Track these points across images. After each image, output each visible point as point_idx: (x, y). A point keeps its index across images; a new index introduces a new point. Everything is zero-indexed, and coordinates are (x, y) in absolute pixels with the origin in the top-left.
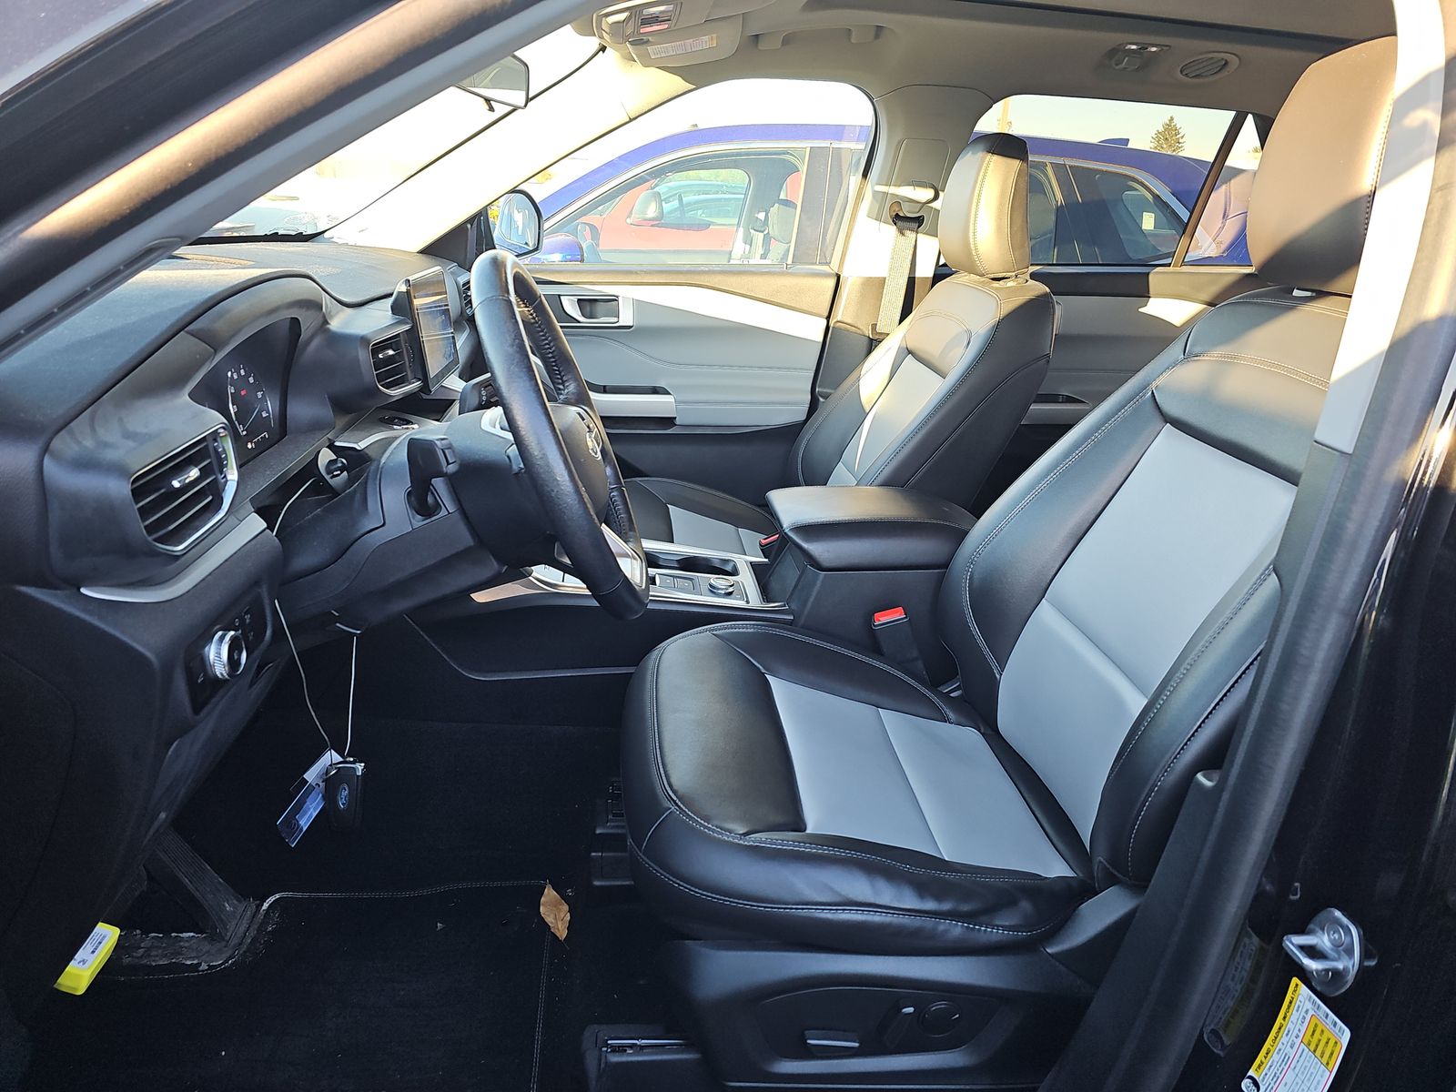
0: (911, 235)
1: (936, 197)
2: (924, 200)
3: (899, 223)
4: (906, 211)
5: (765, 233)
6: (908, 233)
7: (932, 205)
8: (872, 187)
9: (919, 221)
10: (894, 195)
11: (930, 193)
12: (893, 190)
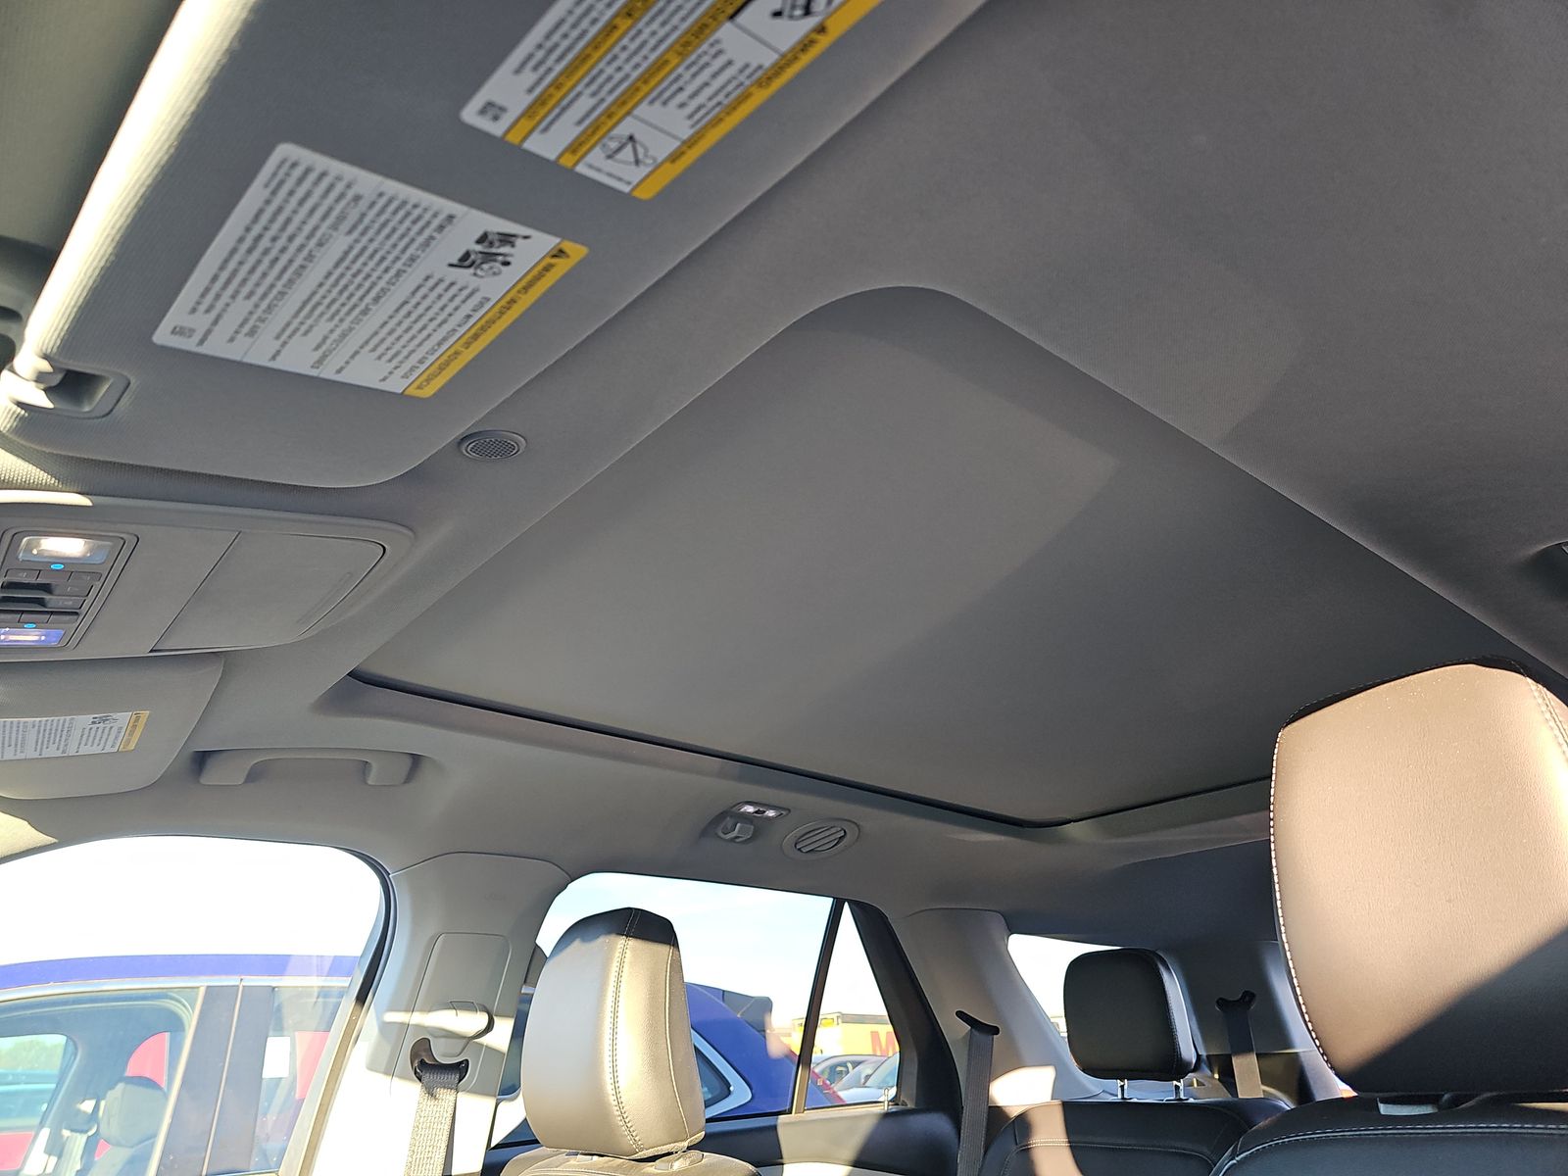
0: (446, 1097)
1: (490, 1027)
2: (471, 1030)
3: (427, 1077)
4: (442, 1054)
5: (90, 1133)
6: (441, 1093)
7: (485, 1040)
8: (379, 1017)
9: (460, 1069)
10: (418, 1027)
11: (482, 1020)
12: (418, 1018)
